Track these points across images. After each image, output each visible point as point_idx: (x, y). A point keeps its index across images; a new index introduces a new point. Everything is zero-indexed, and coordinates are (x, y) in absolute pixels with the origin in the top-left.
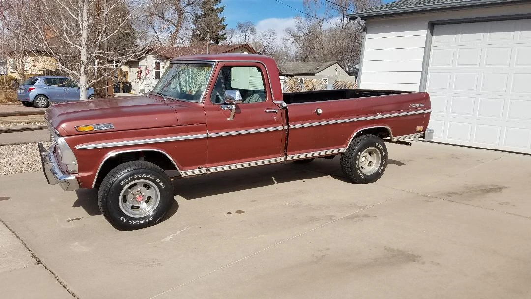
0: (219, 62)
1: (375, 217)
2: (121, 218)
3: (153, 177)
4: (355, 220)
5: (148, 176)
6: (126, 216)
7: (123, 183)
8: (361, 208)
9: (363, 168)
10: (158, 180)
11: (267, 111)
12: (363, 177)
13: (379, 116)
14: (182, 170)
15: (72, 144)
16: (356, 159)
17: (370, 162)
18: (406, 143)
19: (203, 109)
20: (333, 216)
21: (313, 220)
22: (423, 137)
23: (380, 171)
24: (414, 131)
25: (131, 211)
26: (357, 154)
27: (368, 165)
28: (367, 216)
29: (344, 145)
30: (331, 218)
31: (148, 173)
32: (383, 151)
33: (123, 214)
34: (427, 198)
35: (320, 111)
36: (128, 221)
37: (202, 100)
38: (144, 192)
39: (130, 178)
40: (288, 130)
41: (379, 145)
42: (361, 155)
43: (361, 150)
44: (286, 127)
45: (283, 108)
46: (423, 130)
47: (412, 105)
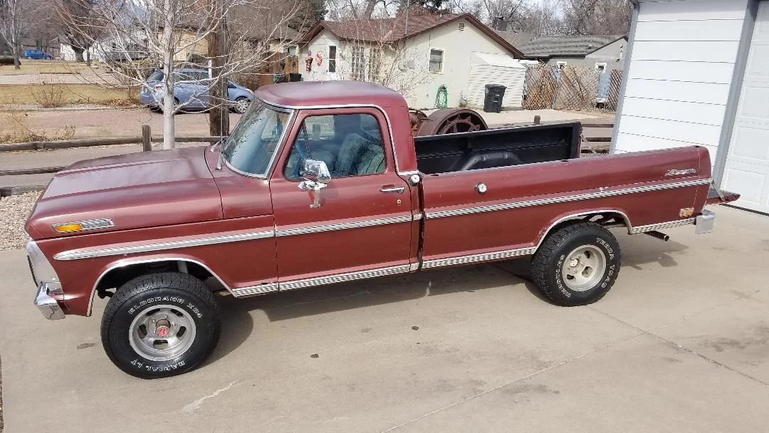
0: (299, 110)
1: (557, 392)
2: (134, 363)
3: (181, 301)
4: (517, 397)
5: (174, 299)
6: (141, 359)
7: (132, 310)
8: (542, 365)
9: (571, 278)
10: (190, 306)
11: (383, 190)
12: (569, 295)
13: (602, 192)
14: (232, 287)
15: (50, 252)
16: (555, 265)
17: (587, 268)
18: (660, 236)
19: (269, 189)
20: (480, 383)
21: (444, 386)
22: (695, 223)
23: (603, 285)
24: (675, 216)
25: (152, 350)
26: (558, 258)
27: (582, 274)
28: (542, 389)
29: (532, 244)
30: (475, 387)
31: (174, 295)
32: (610, 250)
33: (136, 356)
34: (674, 352)
35: (483, 188)
36: (144, 365)
37: (269, 175)
38: (175, 320)
39: (143, 303)
40: (422, 220)
41: (603, 242)
42: (565, 258)
43: (566, 250)
44: (418, 216)
45: (415, 185)
46: (695, 215)
47: (672, 172)
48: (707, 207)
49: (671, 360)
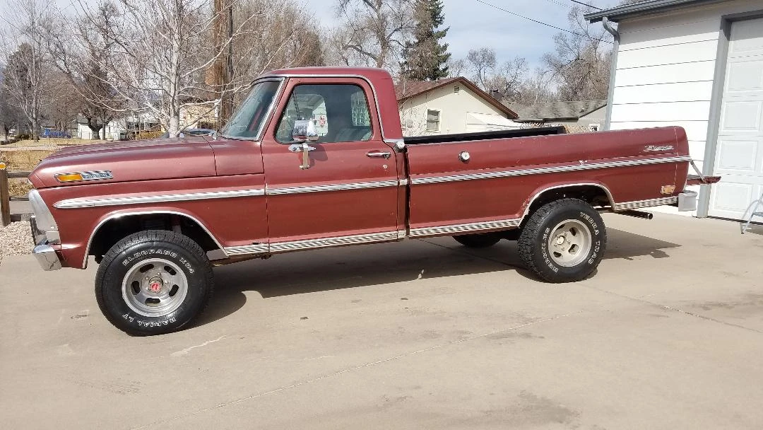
0: (290, 77)
1: (542, 337)
2: (126, 316)
3: (174, 255)
5: (167, 253)
6: (133, 314)
7: (126, 262)
8: (527, 321)
9: (558, 255)
10: (183, 260)
11: (370, 154)
12: (556, 270)
14: (224, 246)
15: (50, 200)
16: (541, 240)
17: (573, 246)
18: (644, 215)
19: (261, 150)
22: (676, 205)
23: (590, 262)
24: (655, 194)
25: (144, 306)
26: (543, 231)
27: (569, 251)
28: (528, 336)
29: (517, 215)
30: (461, 335)
31: (167, 248)
32: (595, 226)
33: (127, 310)
34: (661, 310)
35: (466, 156)
36: (135, 321)
37: (260, 137)
38: (167, 278)
39: (137, 255)
40: (408, 187)
41: (587, 217)
42: (550, 232)
43: (551, 224)
44: (404, 182)
45: (400, 150)
46: (676, 193)
47: (650, 148)
48: (687, 188)
49: (658, 316)
